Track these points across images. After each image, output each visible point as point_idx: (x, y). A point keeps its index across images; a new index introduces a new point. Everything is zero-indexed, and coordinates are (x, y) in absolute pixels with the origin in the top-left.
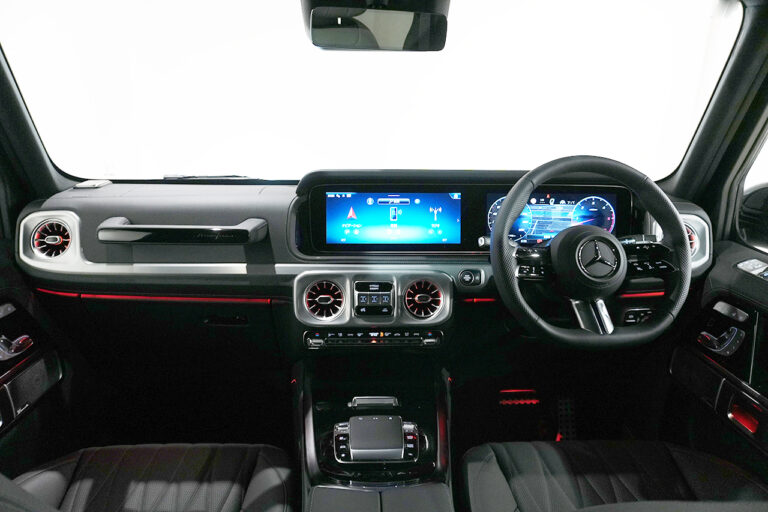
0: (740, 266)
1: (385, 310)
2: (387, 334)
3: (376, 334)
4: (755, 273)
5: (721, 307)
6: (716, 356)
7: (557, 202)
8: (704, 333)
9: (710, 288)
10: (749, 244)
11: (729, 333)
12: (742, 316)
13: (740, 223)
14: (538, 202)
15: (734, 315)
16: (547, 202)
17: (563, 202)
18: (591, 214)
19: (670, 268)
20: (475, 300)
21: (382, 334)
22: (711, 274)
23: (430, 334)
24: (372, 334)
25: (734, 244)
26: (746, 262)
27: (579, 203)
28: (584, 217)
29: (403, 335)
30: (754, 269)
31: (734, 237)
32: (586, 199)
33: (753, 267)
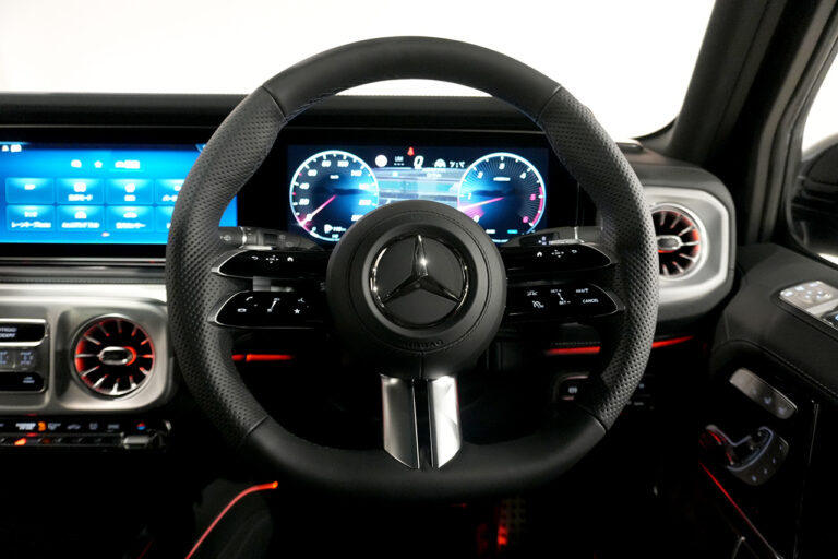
0: (787, 294)
1: (29, 380)
2: (52, 427)
3: (30, 426)
4: (816, 311)
5: (743, 380)
6: (732, 482)
7: (428, 163)
8: (712, 428)
9: (725, 340)
10: (811, 251)
11: (756, 439)
12: (785, 407)
13: (794, 210)
14: (391, 163)
15: (768, 401)
16: (409, 162)
17: (440, 163)
18: (497, 188)
19: (606, 304)
20: (249, 357)
21: (42, 426)
22: (729, 310)
23: (141, 427)
24: (22, 426)
25: (781, 250)
26: (800, 288)
27: (473, 166)
28: (484, 194)
29: (85, 428)
30: (815, 303)
31: (781, 236)
32: (486, 158)
33: (812, 297)
